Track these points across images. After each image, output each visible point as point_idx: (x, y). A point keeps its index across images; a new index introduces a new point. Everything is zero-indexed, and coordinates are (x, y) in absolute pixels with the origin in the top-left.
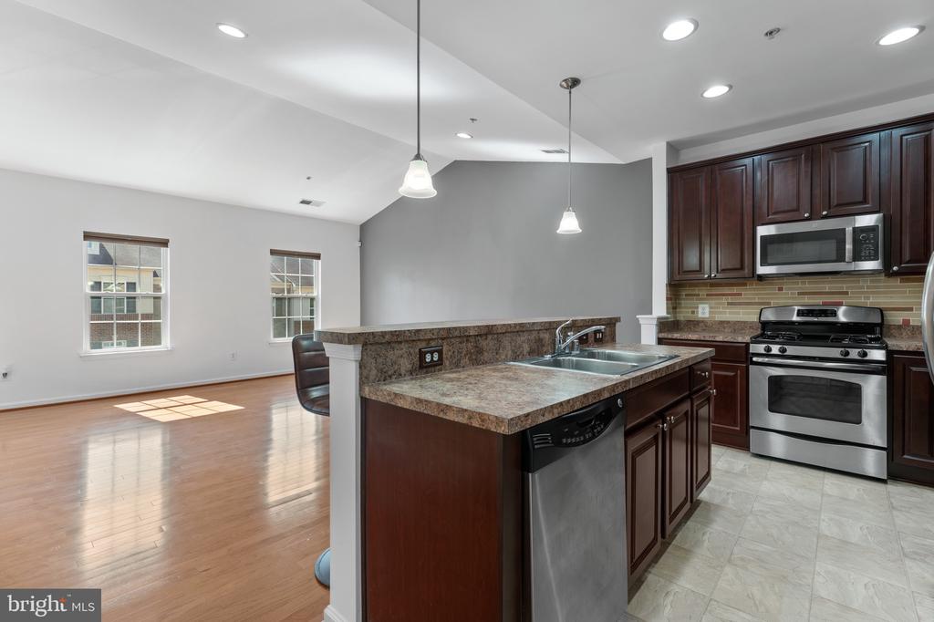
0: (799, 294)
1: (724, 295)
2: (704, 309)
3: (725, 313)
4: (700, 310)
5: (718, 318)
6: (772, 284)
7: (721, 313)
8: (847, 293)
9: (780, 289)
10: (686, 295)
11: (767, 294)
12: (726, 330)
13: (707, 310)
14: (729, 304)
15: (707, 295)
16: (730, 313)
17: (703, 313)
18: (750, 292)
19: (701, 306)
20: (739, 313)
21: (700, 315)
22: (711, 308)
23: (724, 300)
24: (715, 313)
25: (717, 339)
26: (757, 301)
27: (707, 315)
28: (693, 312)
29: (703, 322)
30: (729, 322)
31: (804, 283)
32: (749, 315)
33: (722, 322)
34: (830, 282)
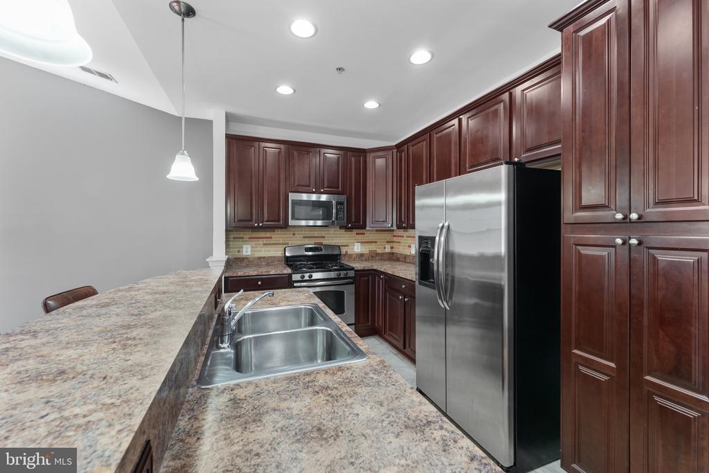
0: (304, 237)
1: (261, 238)
2: (247, 248)
3: (262, 251)
4: (244, 250)
5: (258, 255)
6: (288, 231)
7: (259, 251)
8: (324, 237)
9: (294, 234)
10: (234, 238)
11: (287, 237)
12: (263, 263)
13: (249, 249)
14: (264, 244)
15: (249, 238)
16: (265, 251)
17: (247, 252)
18: (278, 236)
19: (244, 246)
20: (270, 251)
21: (244, 253)
22: (252, 247)
23: (261, 242)
24: (256, 251)
25: (271, 273)
26: (281, 242)
27: (249, 253)
28: (239, 252)
29: (246, 258)
30: (264, 257)
31: (305, 231)
32: (276, 252)
33: (260, 258)
34: (317, 231)
